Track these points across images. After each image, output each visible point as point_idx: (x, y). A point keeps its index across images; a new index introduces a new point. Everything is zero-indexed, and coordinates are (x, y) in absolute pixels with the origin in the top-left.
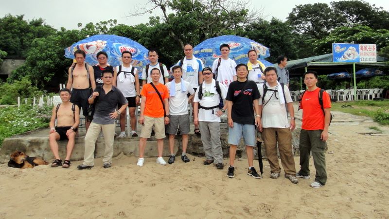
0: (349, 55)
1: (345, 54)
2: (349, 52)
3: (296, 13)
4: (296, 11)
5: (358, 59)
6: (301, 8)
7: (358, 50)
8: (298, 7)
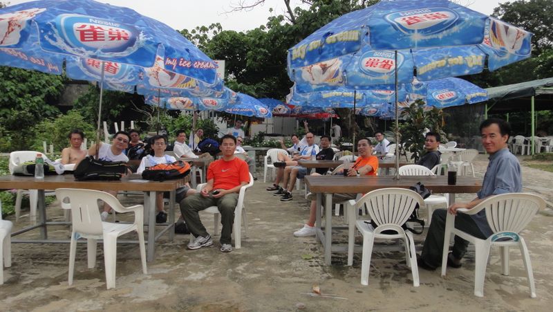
3: (500, 15)
4: (500, 12)
6: (509, 7)
8: (502, 6)
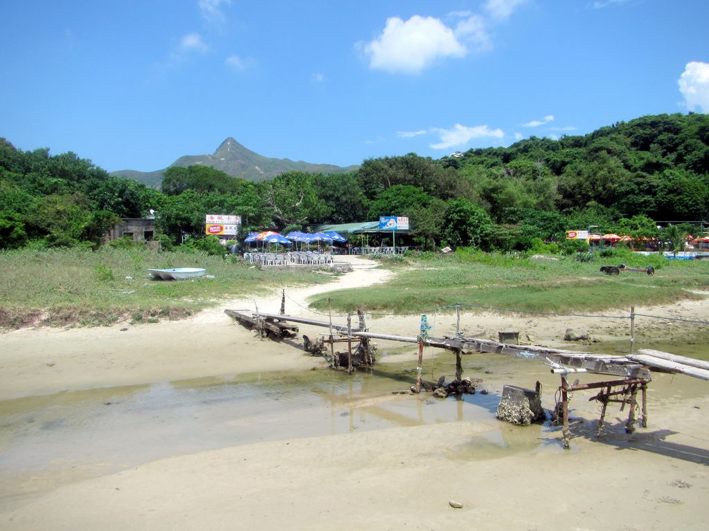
0: (390, 225)
1: (388, 224)
2: (390, 222)
5: (396, 227)
7: (396, 222)
